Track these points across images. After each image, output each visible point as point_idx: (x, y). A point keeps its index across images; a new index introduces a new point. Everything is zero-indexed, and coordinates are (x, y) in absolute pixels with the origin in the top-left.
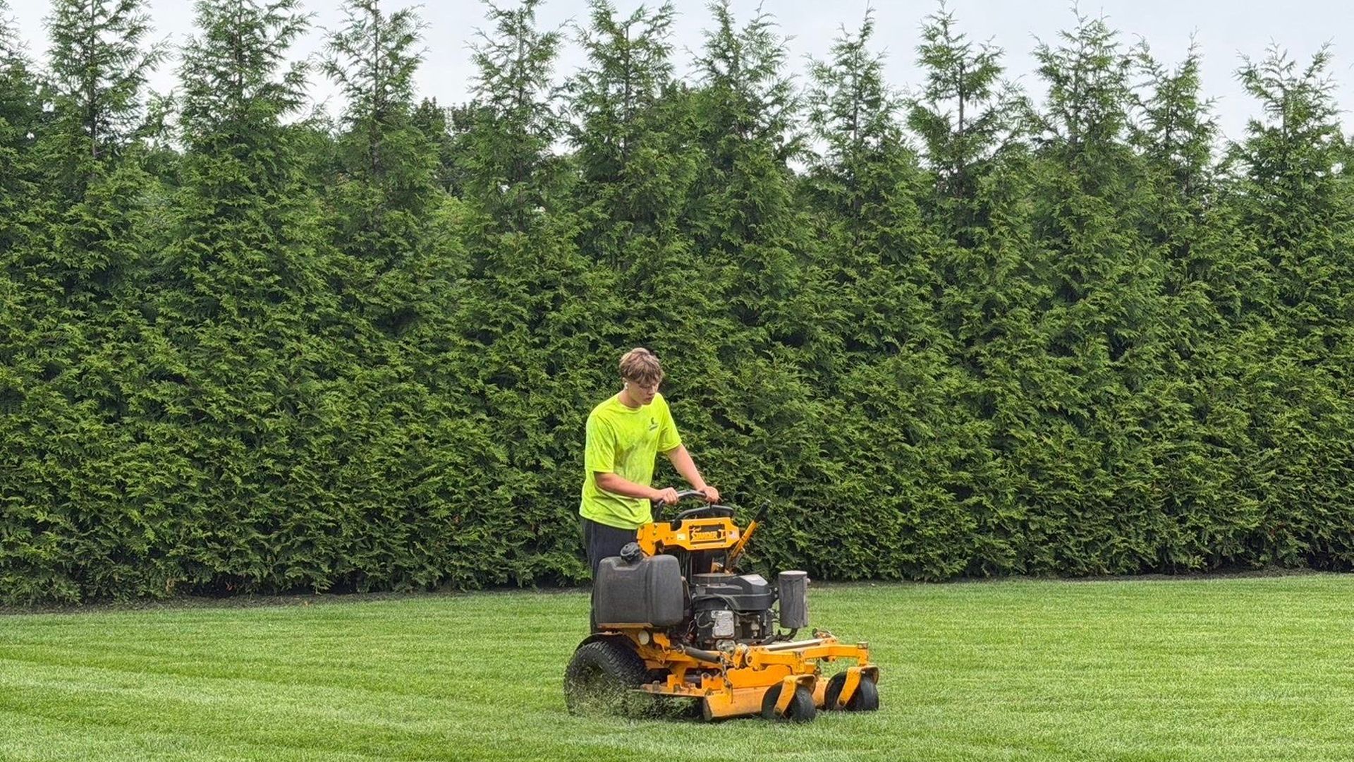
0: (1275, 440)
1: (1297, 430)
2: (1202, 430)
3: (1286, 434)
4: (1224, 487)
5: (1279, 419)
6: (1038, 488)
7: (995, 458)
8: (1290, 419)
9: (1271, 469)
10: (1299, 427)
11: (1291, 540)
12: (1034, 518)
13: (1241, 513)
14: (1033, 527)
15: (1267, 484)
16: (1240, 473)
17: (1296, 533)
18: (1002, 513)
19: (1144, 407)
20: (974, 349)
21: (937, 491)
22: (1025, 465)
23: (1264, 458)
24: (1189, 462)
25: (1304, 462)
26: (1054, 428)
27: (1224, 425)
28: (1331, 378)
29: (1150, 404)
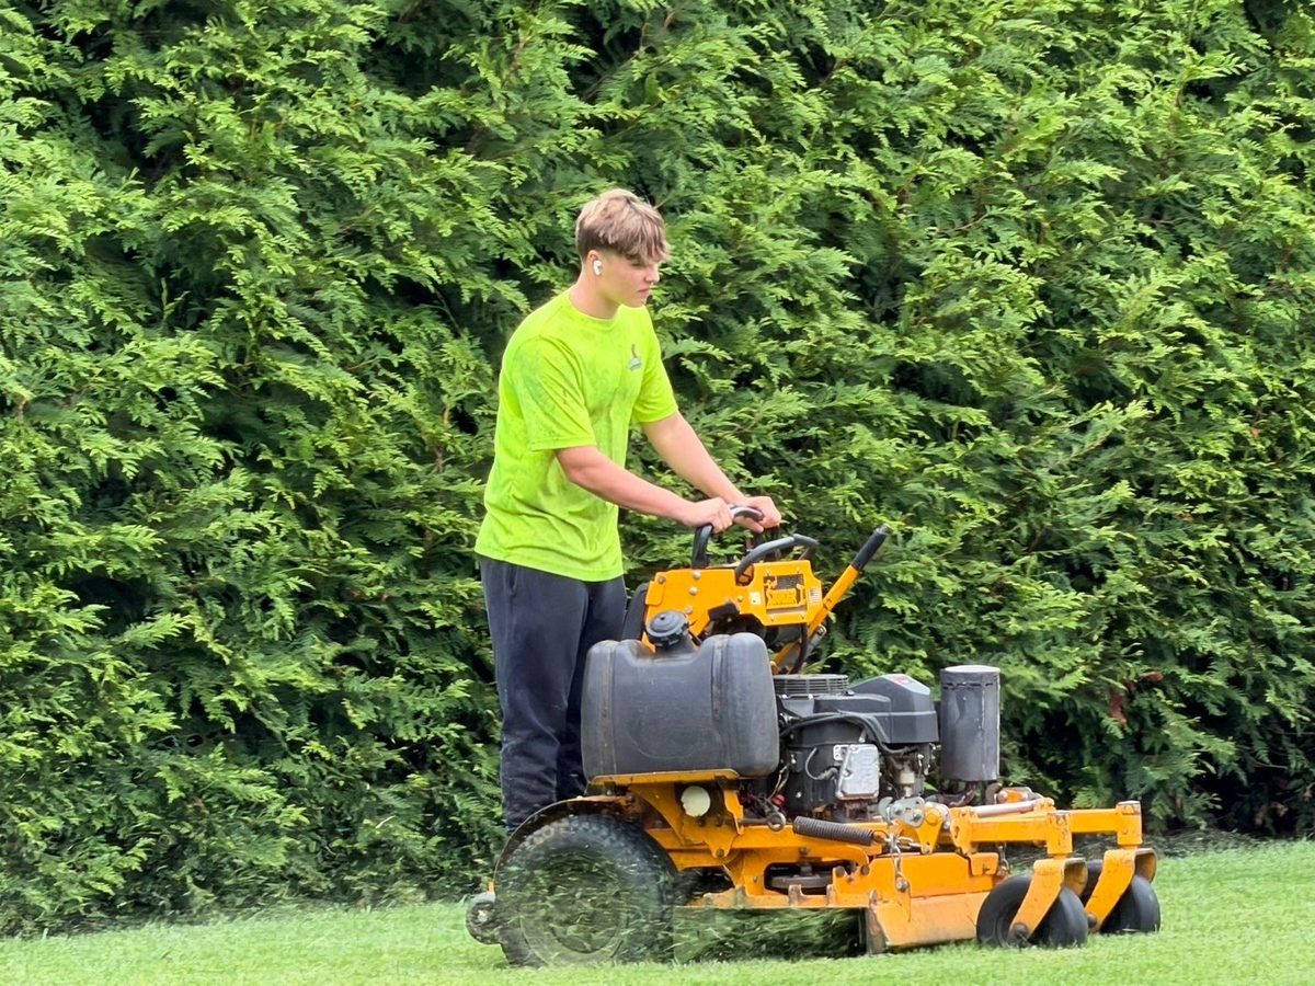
0: (1122, 372)
1: (1193, 337)
2: (884, 342)
3: (1161, 350)
4: (969, 549)
5: (1135, 296)
6: (374, 573)
7: (221, 474)
8: (1166, 296)
9: (1111, 479)
10: (1197, 323)
11: (1179, 730)
12: (357, 684)
13: (1022, 639)
14: (359, 717)
15: (1108, 533)
16: (1018, 496)
17: (1192, 708)
18: (260, 672)
19: (707, 268)
20: (116, 70)
21: (44, 599)
22: (332, 494)
23: (1090, 441)
24: (857, 464)
25: (1221, 449)
26: (415, 354)
27: (958, 324)
28: (1281, 143)
29: (722, 255)
